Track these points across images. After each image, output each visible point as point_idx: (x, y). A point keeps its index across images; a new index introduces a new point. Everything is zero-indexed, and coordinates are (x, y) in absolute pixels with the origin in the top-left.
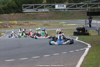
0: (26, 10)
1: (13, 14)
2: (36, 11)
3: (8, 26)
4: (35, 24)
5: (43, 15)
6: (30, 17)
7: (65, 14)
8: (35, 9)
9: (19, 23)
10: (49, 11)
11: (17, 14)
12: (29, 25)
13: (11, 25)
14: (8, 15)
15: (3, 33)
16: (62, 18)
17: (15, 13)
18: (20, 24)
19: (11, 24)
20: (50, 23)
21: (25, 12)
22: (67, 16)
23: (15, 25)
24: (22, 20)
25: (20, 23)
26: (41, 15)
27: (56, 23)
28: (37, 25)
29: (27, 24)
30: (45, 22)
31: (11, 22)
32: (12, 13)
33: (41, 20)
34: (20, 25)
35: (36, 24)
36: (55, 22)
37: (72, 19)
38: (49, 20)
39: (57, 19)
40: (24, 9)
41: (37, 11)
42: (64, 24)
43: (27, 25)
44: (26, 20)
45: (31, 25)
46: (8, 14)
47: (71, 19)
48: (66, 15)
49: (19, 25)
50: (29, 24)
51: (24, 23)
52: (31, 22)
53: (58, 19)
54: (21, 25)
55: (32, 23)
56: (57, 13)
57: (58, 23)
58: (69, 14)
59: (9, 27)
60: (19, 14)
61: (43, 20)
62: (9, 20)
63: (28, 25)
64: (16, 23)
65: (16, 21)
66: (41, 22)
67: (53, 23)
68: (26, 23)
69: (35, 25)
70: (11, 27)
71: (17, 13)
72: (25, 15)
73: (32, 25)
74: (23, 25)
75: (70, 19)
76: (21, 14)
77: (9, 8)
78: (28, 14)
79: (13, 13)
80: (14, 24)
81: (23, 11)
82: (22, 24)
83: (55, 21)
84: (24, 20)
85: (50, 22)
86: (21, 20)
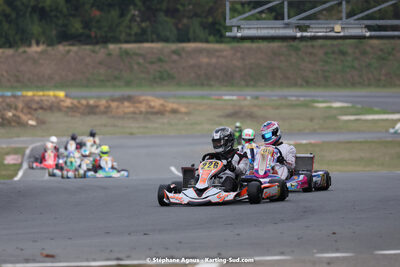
0: (243, 24)
1: (35, 49)
2: (299, 34)
3: (24, 118)
4: (175, 106)
5: (214, 60)
6: (136, 67)
7: (343, 53)
8: (294, 20)
9: (85, 98)
10: (368, 34)
11: (62, 48)
12: (141, 113)
13: (36, 110)
14: (9, 52)
15: (8, 154)
16: (326, 78)
17: (49, 45)
18: (88, 106)
19: (34, 106)
20: (259, 107)
21: (239, 35)
22: (353, 67)
23: (59, 109)
24: (88, 83)
25: (92, 102)
26: (205, 60)
27: (292, 106)
28: (187, 114)
29: (127, 107)
30: (230, 97)
31: (30, 94)
32: (34, 42)
33: (202, 85)
34: (92, 110)
35: (183, 109)
36: (285, 97)
37: (384, 86)
38: (247, 85)
39: (295, 85)
40: (235, 21)
41: (305, 34)
42: (344, 111)
43: (134, 116)
44: (114, 86)
45: (156, 113)
46: (11, 46)
47: (378, 86)
48: (349, 59)
49: (83, 114)
50: (143, 108)
51: (114, 105)
52: (152, 98)
53: (299, 81)
54: (94, 113)
55: (157, 103)
56: (297, 49)
57: (306, 105)
58: (364, 53)
59: (31, 122)
60: (74, 48)
61: (210, 86)
62: (18, 81)
63: (134, 113)
64: (68, 102)
65: (57, 87)
66: (202, 97)
67: (277, 108)
68: (126, 104)
69: (179, 116)
70: (41, 122)
71: (59, 43)
72: (109, 55)
73: (160, 113)
74: (107, 111)
75: (369, 85)
76: (88, 47)
77: (14, 16)
78: (127, 53)
79: (38, 44)
80: (54, 107)
81: (230, 29)
82: (102, 108)
83: (286, 92)
84: (103, 83)
85: (256, 102)
86: (87, 86)
